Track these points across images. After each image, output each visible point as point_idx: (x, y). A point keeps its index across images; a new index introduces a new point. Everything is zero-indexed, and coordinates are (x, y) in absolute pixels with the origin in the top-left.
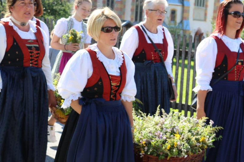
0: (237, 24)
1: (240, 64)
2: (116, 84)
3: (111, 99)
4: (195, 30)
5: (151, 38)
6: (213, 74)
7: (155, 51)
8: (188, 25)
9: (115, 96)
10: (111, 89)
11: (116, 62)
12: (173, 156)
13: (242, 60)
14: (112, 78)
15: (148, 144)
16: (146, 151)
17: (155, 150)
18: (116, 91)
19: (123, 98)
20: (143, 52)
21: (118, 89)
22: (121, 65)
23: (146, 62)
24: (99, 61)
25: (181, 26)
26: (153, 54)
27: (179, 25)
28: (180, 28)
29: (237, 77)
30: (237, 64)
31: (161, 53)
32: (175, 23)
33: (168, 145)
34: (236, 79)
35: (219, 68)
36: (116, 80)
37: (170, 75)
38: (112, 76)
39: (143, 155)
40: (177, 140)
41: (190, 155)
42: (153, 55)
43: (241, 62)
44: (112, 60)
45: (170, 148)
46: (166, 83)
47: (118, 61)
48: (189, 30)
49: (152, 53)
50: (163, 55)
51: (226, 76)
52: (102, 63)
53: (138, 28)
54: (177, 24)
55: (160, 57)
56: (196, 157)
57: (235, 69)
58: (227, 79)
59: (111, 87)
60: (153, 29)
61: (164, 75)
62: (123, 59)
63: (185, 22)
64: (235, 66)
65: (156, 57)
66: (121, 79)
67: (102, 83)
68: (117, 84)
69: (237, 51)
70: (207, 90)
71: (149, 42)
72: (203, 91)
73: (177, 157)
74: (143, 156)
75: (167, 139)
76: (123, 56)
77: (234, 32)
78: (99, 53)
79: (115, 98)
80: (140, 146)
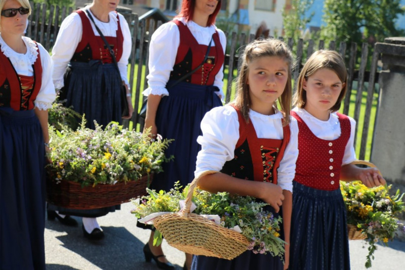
0: (208, 7)
1: (209, 62)
2: (28, 87)
3: (22, 109)
4: (256, 25)
5: (100, 28)
6: (172, 73)
7: (105, 47)
8: (246, 17)
9: (27, 104)
10: (22, 95)
11: (29, 56)
12: (101, 183)
13: (213, 57)
14: (23, 79)
15: (67, 166)
16: (63, 175)
17: (76, 174)
18: (29, 97)
19: (37, 105)
20: (88, 48)
21: (31, 94)
22: (35, 61)
23: (92, 62)
24: (4, 56)
25: (235, 18)
26: (102, 51)
27: (232, 17)
28: (235, 21)
29: (204, 80)
30: (206, 62)
31: (113, 50)
32: (227, 13)
33: (92, 168)
34: (202, 83)
35: (180, 66)
36: (27, 82)
37: (124, 81)
38: (23, 77)
39: (60, 180)
40: (105, 160)
41: (125, 182)
42: (101, 53)
43: (212, 59)
44: (23, 54)
45: (96, 171)
46: (118, 92)
47: (30, 55)
48: (247, 25)
49: (100, 49)
50: (116, 53)
51: (189, 78)
52: (8, 59)
53: (82, 14)
54: (230, 16)
55: (111, 56)
56: (137, 185)
57: (203, 69)
58: (190, 82)
59: (21, 92)
60: (103, 17)
61: (116, 80)
62: (38, 53)
63: (241, 11)
64: (202, 64)
65: (105, 55)
66: (35, 80)
67: (9, 87)
68: (30, 87)
69: (207, 44)
70: (160, 95)
71: (97, 34)
72: (156, 96)
73: (107, 184)
74: (60, 182)
75: (93, 160)
76: (37, 49)
77: (205, 18)
78: (4, 46)
79: (26, 107)
80: (55, 168)
